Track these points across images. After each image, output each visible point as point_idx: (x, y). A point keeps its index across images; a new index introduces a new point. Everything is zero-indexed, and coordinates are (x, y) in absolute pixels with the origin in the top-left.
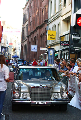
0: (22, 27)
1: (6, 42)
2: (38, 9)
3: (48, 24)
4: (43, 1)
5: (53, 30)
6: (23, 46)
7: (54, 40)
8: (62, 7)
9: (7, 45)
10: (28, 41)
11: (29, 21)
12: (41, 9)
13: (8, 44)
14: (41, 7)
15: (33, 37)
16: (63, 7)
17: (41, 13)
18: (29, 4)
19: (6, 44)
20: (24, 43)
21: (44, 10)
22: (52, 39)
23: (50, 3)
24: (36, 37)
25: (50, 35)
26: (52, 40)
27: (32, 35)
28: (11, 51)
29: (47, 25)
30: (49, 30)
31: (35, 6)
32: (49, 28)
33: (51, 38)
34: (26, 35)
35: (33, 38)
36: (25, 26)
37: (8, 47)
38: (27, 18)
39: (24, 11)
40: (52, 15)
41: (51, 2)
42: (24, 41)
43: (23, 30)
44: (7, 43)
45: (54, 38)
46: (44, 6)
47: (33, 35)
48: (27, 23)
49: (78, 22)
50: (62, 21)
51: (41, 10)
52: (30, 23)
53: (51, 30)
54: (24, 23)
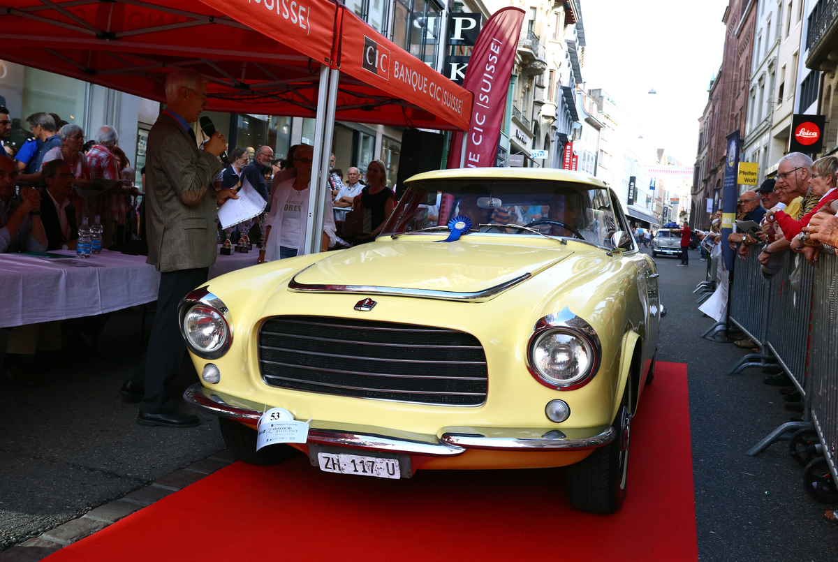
0: (695, 161)
1: (665, 196)
2: (727, 116)
3: (745, 149)
4: (737, 98)
5: (753, 162)
6: (695, 202)
7: (752, 183)
8: (775, 105)
9: (666, 202)
10: (705, 192)
11: (710, 147)
12: (733, 115)
13: (669, 200)
14: (733, 110)
15: (714, 181)
16: (776, 107)
17: (732, 124)
18: (710, 109)
19: (664, 199)
20: (698, 195)
21: (739, 118)
22: (749, 183)
23: (750, 101)
24: (720, 180)
25: (744, 173)
26: (750, 186)
27: (712, 178)
28: (676, 216)
29: (742, 151)
30: (745, 161)
31: (721, 111)
32: (746, 158)
33: (747, 180)
34: (702, 177)
35: (714, 184)
36: (701, 158)
37: (669, 208)
38: (706, 139)
39: (701, 125)
40: (755, 125)
41: (754, 98)
42: (698, 191)
43: (697, 168)
44: (666, 198)
45: (753, 180)
46: (740, 107)
47: (715, 177)
48: (706, 150)
49: (797, 135)
50: (772, 140)
51: (732, 118)
52: (710, 150)
53: (750, 161)
54: (700, 152)
